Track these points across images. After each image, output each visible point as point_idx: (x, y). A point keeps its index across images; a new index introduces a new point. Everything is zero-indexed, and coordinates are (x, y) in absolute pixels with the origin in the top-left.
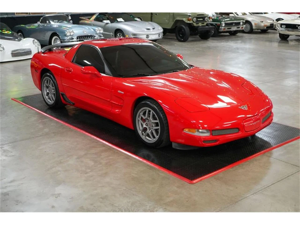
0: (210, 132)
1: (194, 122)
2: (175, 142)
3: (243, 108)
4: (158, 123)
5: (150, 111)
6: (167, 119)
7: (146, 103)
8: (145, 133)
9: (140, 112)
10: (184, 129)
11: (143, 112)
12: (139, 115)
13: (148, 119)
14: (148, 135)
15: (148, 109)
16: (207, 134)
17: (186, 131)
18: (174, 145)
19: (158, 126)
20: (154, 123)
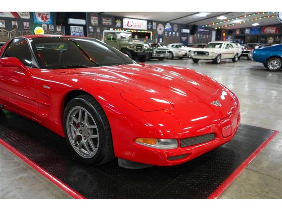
0: (178, 142)
1: (151, 125)
2: (121, 158)
3: (215, 105)
4: (95, 129)
5: (84, 112)
6: (108, 124)
7: (80, 99)
8: (79, 143)
9: (72, 114)
10: (136, 138)
11: (75, 113)
12: (71, 118)
13: (82, 124)
14: (83, 147)
15: (81, 108)
16: (173, 146)
17: (140, 142)
18: (121, 163)
19: (96, 134)
20: (91, 129)
